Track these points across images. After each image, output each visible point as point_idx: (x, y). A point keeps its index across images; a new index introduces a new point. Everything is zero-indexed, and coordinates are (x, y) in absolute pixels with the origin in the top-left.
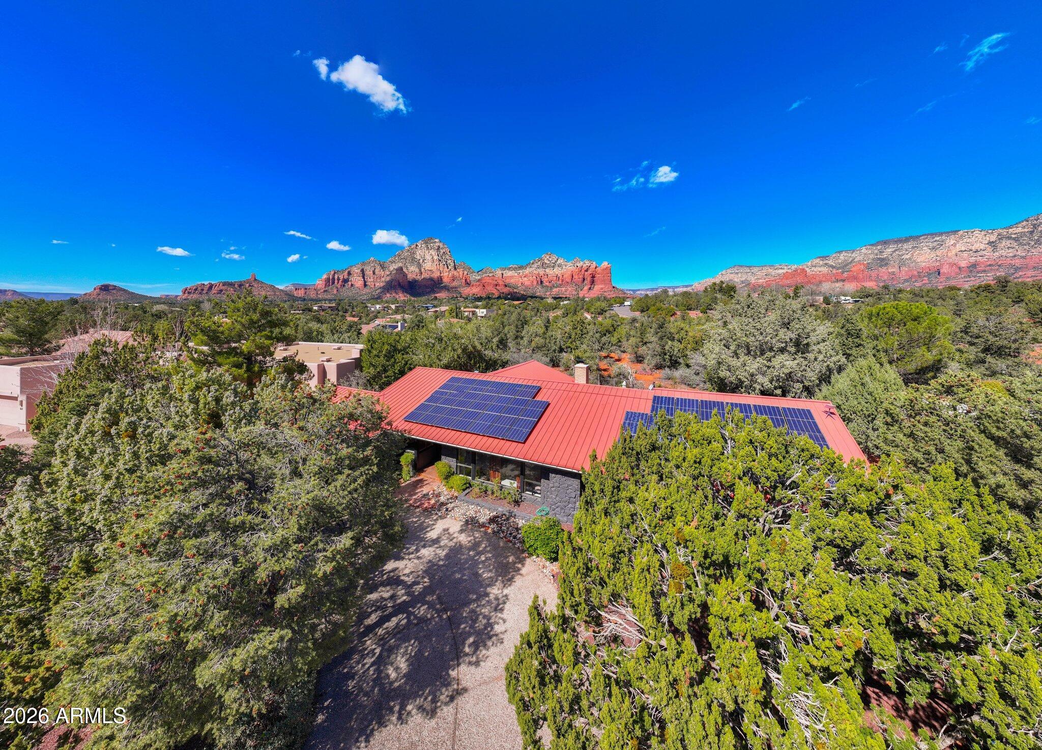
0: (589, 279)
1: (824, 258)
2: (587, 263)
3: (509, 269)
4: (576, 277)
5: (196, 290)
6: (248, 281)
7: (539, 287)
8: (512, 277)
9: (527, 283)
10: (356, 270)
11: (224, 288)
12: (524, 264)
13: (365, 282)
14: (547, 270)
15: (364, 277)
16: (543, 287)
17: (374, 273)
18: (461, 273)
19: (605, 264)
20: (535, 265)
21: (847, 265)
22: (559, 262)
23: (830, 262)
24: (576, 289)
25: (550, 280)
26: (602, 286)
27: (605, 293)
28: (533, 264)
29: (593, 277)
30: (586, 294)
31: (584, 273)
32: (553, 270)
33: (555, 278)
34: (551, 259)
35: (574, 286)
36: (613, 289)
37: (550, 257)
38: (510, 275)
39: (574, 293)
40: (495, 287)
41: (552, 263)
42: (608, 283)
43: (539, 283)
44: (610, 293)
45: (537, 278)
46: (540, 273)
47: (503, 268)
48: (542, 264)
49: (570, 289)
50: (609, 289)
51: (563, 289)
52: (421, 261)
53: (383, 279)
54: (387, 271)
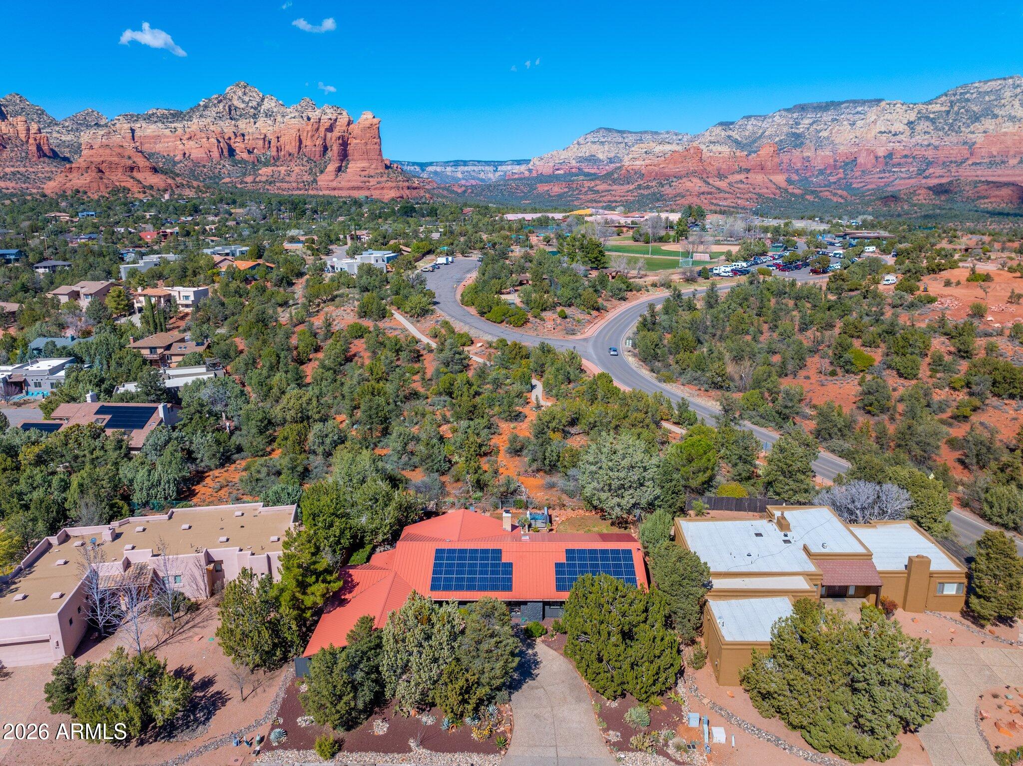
0: (335, 148)
1: (726, 125)
2: (331, 113)
3: (149, 118)
4: (307, 142)
7: (227, 164)
8: (157, 138)
9: (197, 153)
12: (185, 109)
14: (242, 124)
16: (235, 163)
18: (21, 127)
19: (367, 117)
20: (212, 112)
21: (755, 141)
22: (266, 105)
23: (735, 135)
24: (311, 169)
25: (249, 147)
26: (365, 164)
27: (371, 179)
28: (206, 107)
29: (344, 144)
30: (332, 181)
31: (325, 136)
32: (255, 123)
33: (261, 142)
34: (246, 99)
35: (304, 163)
36: (387, 171)
37: (245, 94)
38: (152, 134)
39: (307, 178)
40: (129, 173)
41: (252, 107)
42: (376, 157)
43: (226, 153)
44: (380, 179)
45: (219, 142)
46: (225, 131)
47: (132, 116)
48: (227, 108)
49: (296, 169)
50: (379, 171)
51: (283, 169)
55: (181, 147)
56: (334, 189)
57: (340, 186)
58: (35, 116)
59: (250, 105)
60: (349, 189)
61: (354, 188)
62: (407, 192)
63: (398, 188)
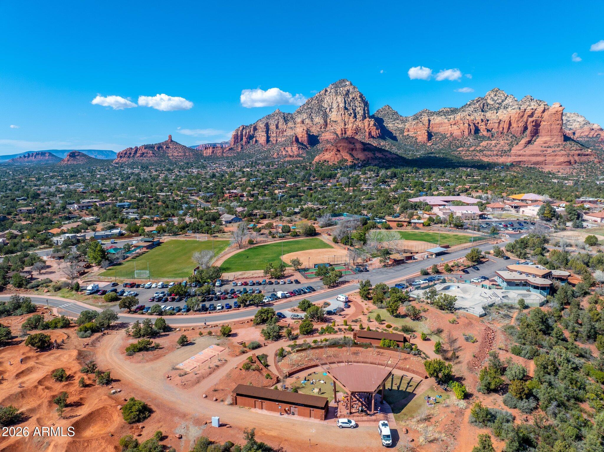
0: (531, 128)
2: (533, 105)
3: (439, 114)
4: (514, 125)
5: (126, 154)
6: (166, 143)
7: (472, 138)
8: (441, 124)
9: (457, 133)
11: (144, 151)
13: (268, 138)
14: (489, 114)
15: (267, 132)
16: (476, 138)
17: (277, 127)
19: (555, 106)
20: (471, 108)
22: (507, 101)
24: (512, 142)
25: (489, 128)
26: (547, 139)
27: (548, 149)
28: (470, 105)
29: (537, 125)
30: (520, 150)
31: (527, 120)
32: (497, 113)
33: (497, 125)
34: (496, 98)
35: (509, 138)
36: (564, 143)
37: (496, 95)
38: (438, 122)
39: (507, 148)
40: (351, 152)
41: (498, 103)
42: (557, 134)
43: (473, 132)
44: (556, 149)
45: (469, 125)
46: (477, 118)
47: (431, 113)
48: (482, 105)
49: (502, 142)
50: (557, 143)
51: (493, 142)
52: (328, 110)
53: (285, 134)
54: (290, 124)
55: (450, 129)
56: (520, 156)
57: (524, 153)
58: (391, 116)
59: (497, 102)
60: (530, 156)
61: (533, 155)
62: (577, 158)
63: (568, 155)
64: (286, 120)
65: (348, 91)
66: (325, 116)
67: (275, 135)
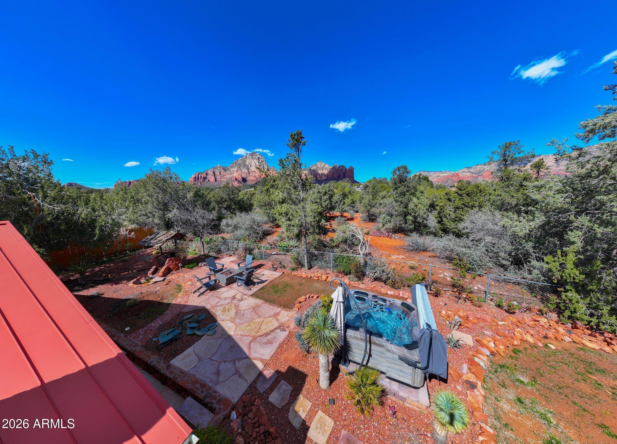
0: (342, 176)
1: (469, 168)
4: (335, 175)
10: (210, 172)
13: (216, 179)
14: (320, 171)
15: (215, 176)
16: (317, 181)
17: (220, 173)
18: (272, 173)
21: (480, 172)
23: (472, 171)
25: (321, 177)
28: (312, 167)
32: (323, 171)
33: (324, 176)
37: (321, 164)
41: (322, 167)
46: (316, 173)
48: (316, 167)
52: (249, 166)
53: (225, 177)
54: (228, 172)
64: (225, 170)
65: (259, 158)
66: (248, 169)
67: (219, 177)
